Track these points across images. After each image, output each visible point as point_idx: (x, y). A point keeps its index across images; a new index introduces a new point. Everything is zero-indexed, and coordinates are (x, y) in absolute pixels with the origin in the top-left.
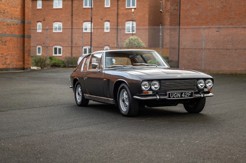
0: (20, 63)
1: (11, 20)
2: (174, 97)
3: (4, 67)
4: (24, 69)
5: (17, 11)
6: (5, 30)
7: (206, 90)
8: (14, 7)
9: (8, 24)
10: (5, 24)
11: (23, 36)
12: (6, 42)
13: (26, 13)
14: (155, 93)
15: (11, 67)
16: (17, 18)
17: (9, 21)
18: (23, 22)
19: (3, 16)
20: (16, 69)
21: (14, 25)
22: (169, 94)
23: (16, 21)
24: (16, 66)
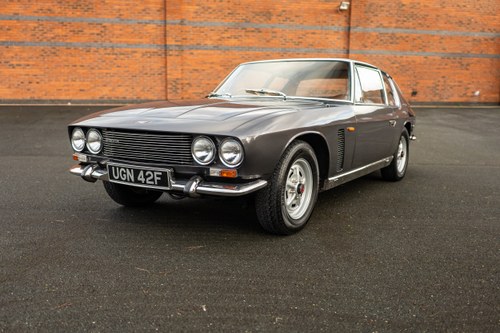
0: (493, 96)
1: (481, 33)
2: (120, 179)
3: (463, 99)
6: (469, 49)
7: (215, 172)
8: (490, 14)
9: (474, 40)
10: (469, 39)
12: (468, 65)
15: (476, 100)
17: (477, 35)
19: (467, 28)
20: (485, 104)
21: (486, 40)
24: (486, 98)
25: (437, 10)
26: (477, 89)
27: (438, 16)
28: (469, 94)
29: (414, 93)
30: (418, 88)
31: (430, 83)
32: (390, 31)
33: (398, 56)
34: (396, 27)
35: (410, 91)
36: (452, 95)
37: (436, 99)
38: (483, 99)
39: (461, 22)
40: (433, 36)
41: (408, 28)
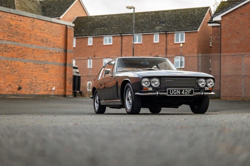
0: (61, 90)
1: (53, 49)
2: (173, 94)
3: (46, 93)
4: (65, 96)
5: (59, 40)
6: (48, 58)
7: (206, 89)
8: (57, 36)
9: (50, 53)
10: (48, 52)
11: (65, 65)
13: (68, 42)
14: (155, 89)
15: (52, 93)
16: (60, 47)
17: (51, 50)
18: (66, 51)
19: (46, 45)
20: (58, 96)
21: (56, 53)
22: (169, 90)
23: (58, 50)
24: (58, 92)
25: (30, 31)
26: (53, 86)
27: (31, 35)
28: (49, 89)
29: (20, 89)
30: (21, 84)
31: (28, 81)
32: (5, 42)
33: (10, 61)
34: (7, 40)
35: (17, 87)
36: (40, 90)
37: (32, 92)
38: (56, 93)
39: (43, 40)
40: (28, 48)
41: (14, 42)
